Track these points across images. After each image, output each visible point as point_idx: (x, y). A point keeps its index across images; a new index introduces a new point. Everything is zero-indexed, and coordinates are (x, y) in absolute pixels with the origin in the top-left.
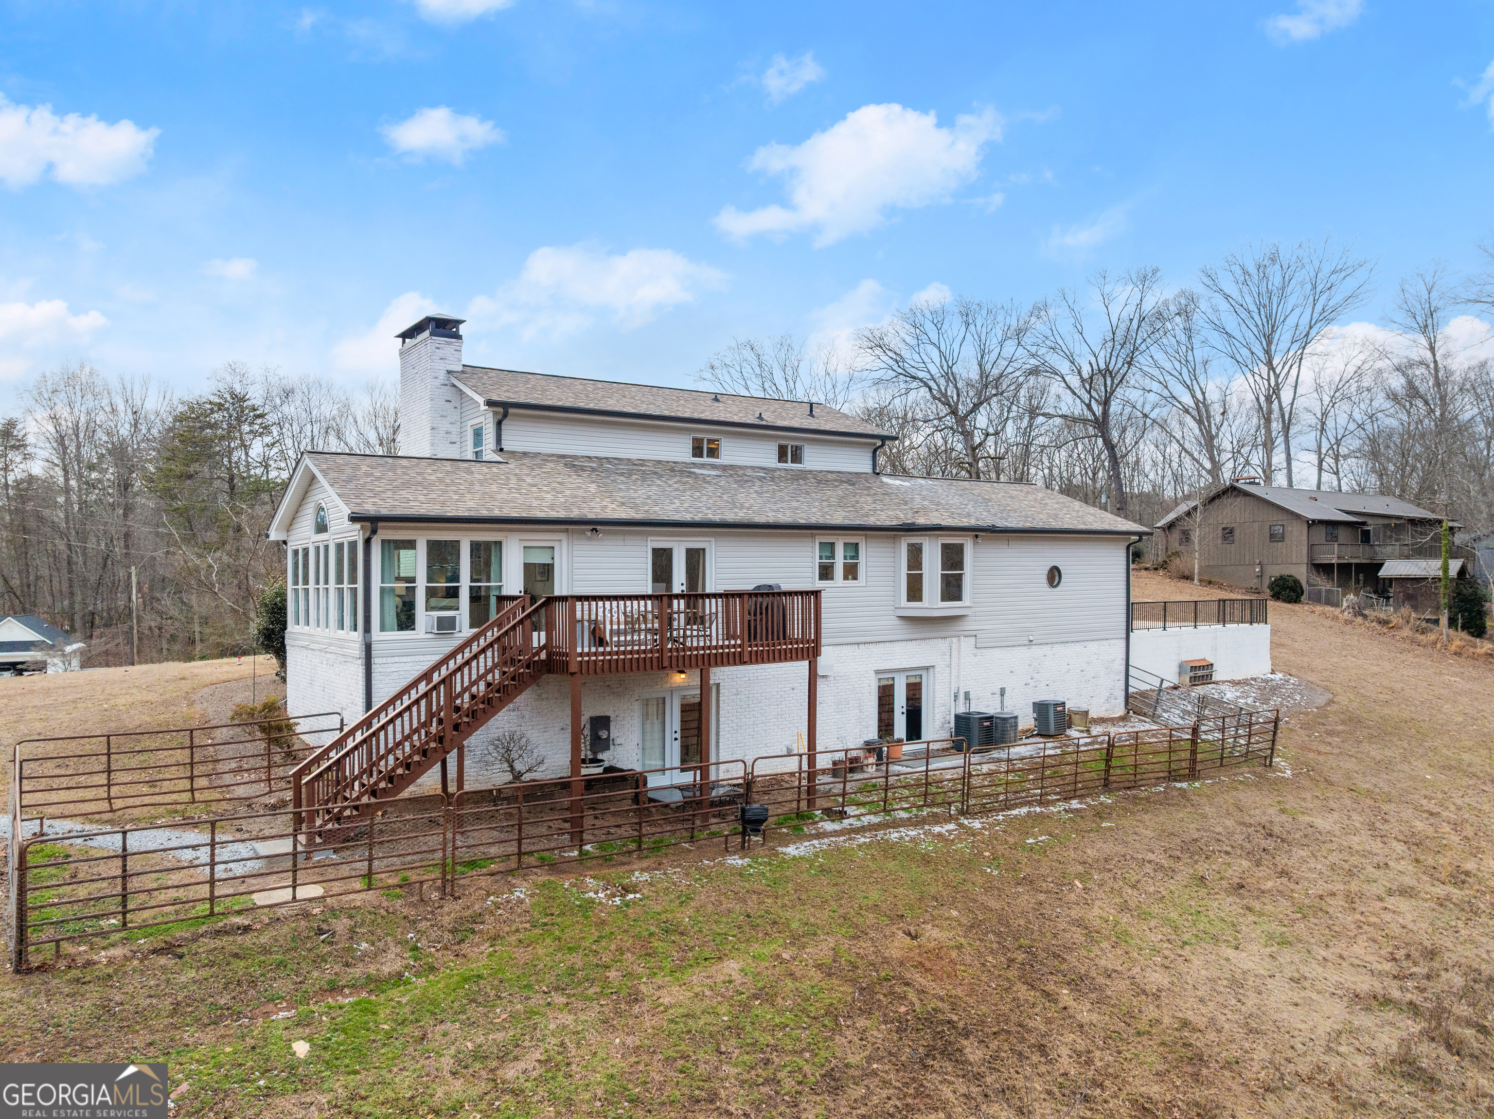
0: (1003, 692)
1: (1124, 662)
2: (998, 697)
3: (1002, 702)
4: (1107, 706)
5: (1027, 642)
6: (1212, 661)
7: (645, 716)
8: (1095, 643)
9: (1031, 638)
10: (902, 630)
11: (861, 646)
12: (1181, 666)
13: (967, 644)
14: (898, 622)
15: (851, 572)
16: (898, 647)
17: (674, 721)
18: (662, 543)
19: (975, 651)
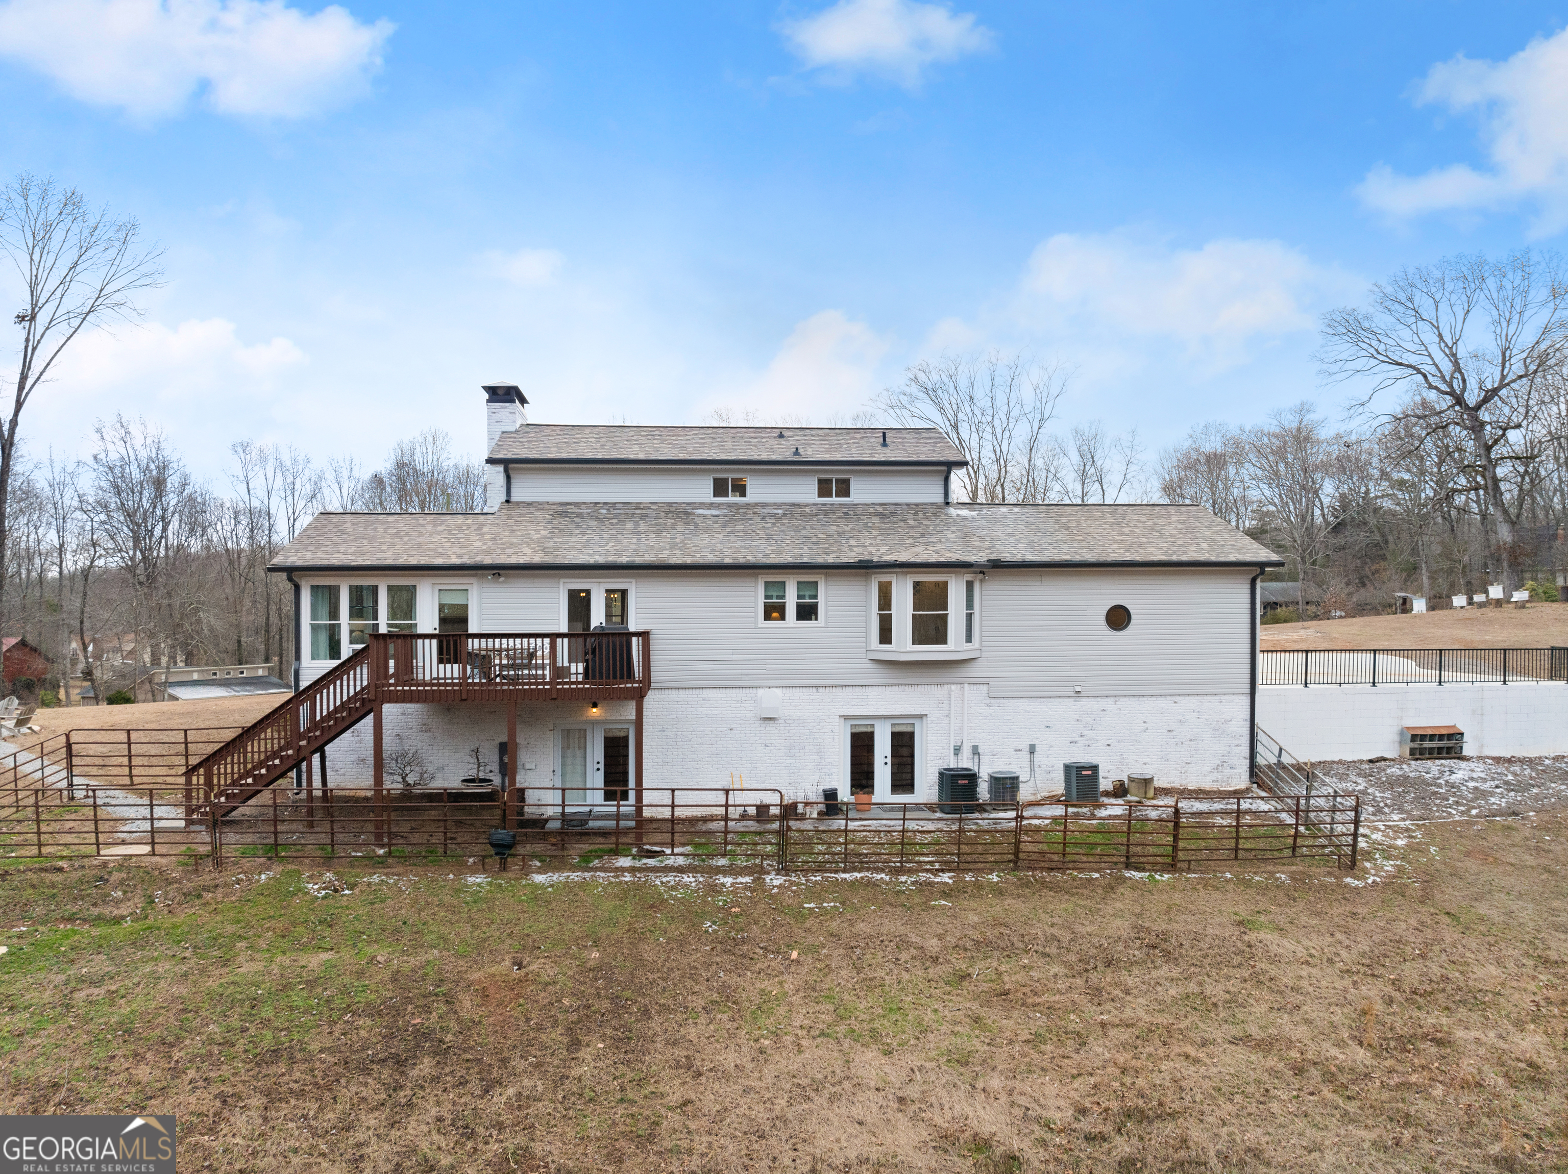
0: (1032, 750)
1: (1248, 724)
2: (1026, 756)
3: (1031, 761)
4: (1216, 776)
5: (1072, 694)
6: (1462, 730)
7: (565, 748)
8: (1194, 699)
9: (1078, 689)
10: (879, 675)
11: (820, 690)
12: (1402, 733)
13: (973, 695)
14: (871, 665)
15: (807, 612)
16: (872, 692)
17: (596, 753)
18: (578, 584)
19: (988, 701)
